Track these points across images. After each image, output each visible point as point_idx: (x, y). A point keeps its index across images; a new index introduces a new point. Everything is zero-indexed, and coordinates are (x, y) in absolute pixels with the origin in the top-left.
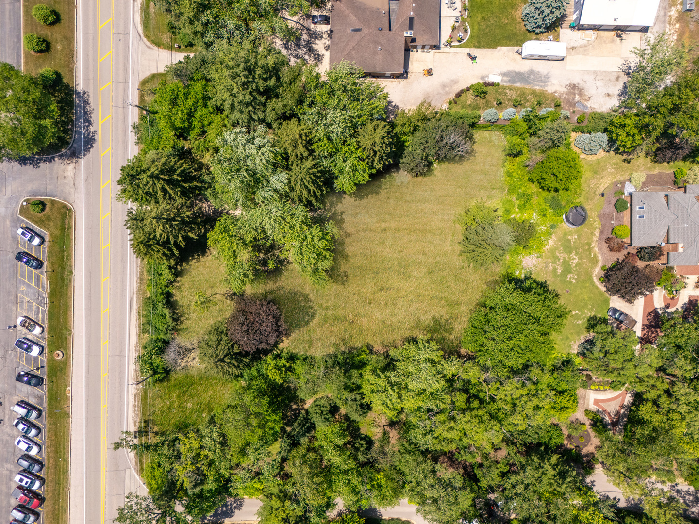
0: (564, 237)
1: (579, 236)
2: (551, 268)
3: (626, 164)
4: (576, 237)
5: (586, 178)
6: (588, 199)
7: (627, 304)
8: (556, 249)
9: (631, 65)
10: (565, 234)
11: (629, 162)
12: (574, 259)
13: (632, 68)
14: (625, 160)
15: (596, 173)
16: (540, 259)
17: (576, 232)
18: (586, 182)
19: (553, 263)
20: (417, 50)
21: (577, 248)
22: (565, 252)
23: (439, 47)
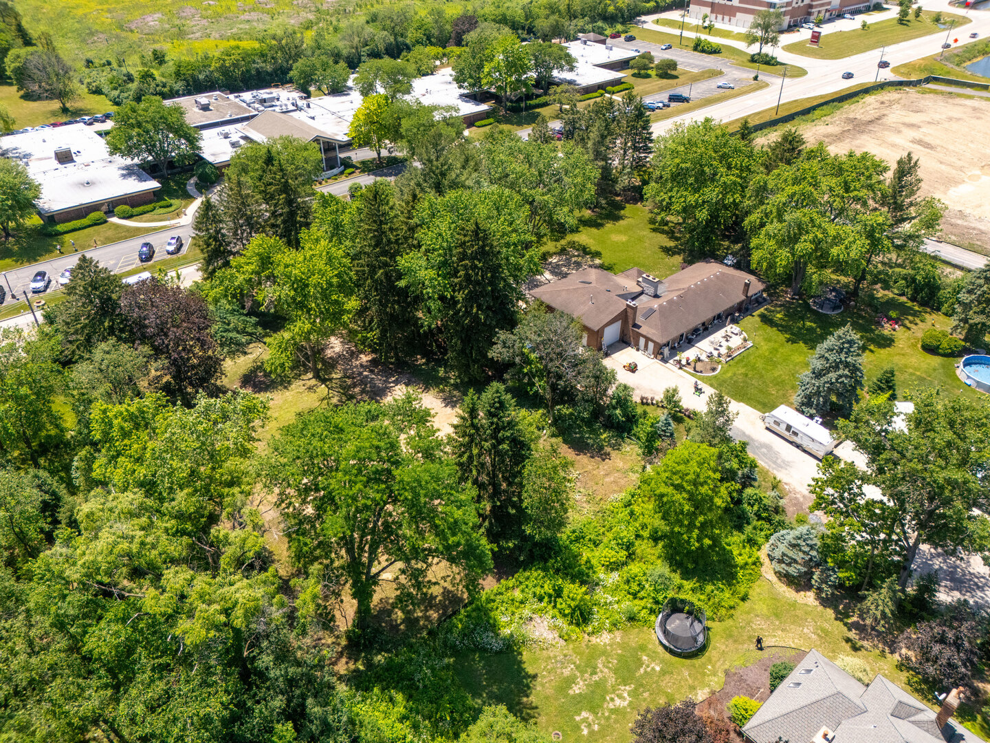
0: (635, 650)
1: (663, 672)
2: (567, 672)
3: (847, 647)
4: (658, 669)
5: (754, 610)
8: (605, 653)
10: (642, 648)
11: (855, 649)
12: (620, 697)
14: (849, 640)
15: (777, 616)
16: (563, 643)
17: (663, 662)
19: (577, 667)
20: (638, 350)
21: (642, 685)
22: (616, 671)
23: (665, 360)
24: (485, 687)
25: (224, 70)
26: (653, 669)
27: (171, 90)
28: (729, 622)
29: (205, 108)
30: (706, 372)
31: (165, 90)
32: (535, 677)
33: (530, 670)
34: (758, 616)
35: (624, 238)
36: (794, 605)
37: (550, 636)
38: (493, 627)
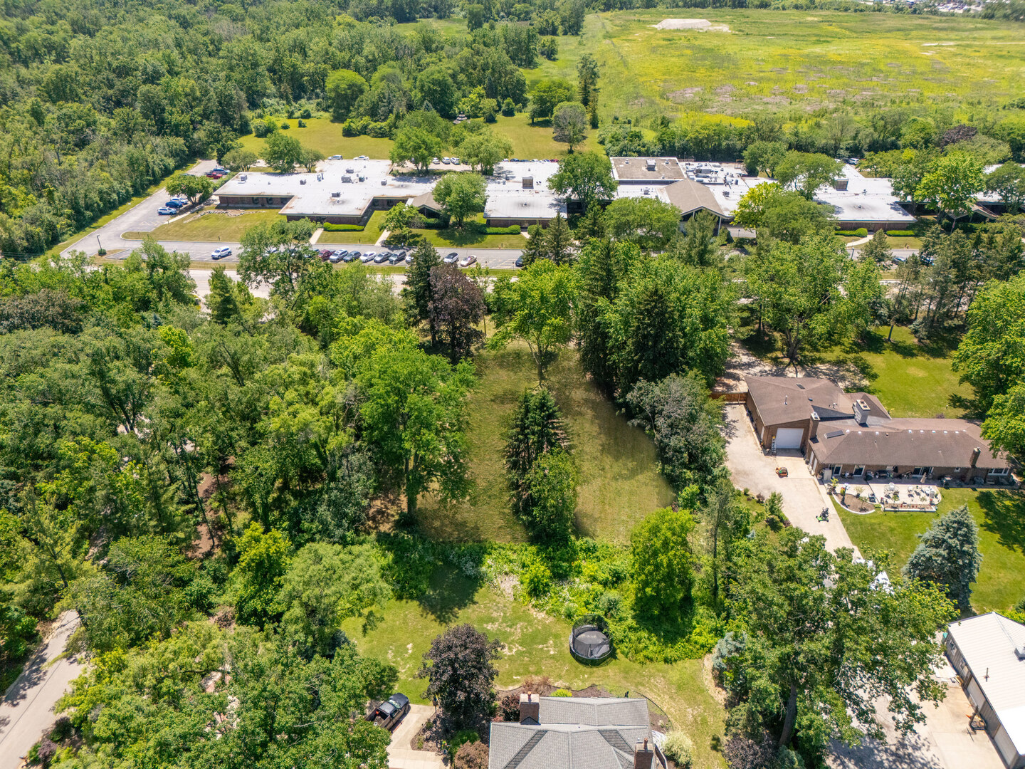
0: (551, 634)
1: (553, 657)
2: (495, 615)
3: (709, 741)
4: (552, 653)
5: (667, 672)
6: (627, 673)
7: (411, 736)
8: (530, 622)
9: (924, 750)
10: (556, 636)
11: (715, 748)
12: (510, 649)
13: (917, 754)
14: (716, 739)
15: (679, 688)
16: (512, 599)
17: (560, 652)
18: (659, 671)
19: (505, 617)
20: (807, 463)
21: (530, 653)
22: (524, 635)
23: (822, 481)
24: (441, 588)
25: (698, 142)
26: (549, 651)
27: (647, 151)
28: (637, 666)
29: (651, 168)
30: (854, 508)
31: (643, 149)
32: (475, 603)
33: (476, 598)
34: (664, 677)
35: (921, 374)
36: (702, 691)
37: (509, 591)
38: (479, 562)
